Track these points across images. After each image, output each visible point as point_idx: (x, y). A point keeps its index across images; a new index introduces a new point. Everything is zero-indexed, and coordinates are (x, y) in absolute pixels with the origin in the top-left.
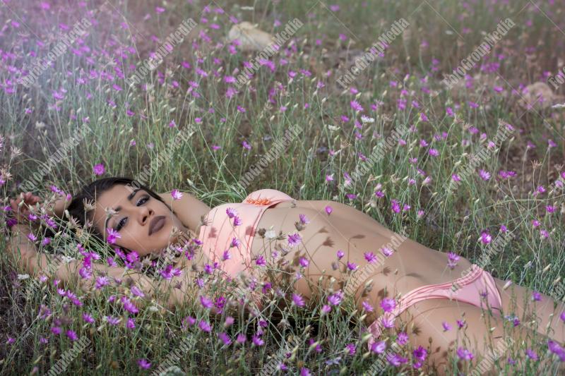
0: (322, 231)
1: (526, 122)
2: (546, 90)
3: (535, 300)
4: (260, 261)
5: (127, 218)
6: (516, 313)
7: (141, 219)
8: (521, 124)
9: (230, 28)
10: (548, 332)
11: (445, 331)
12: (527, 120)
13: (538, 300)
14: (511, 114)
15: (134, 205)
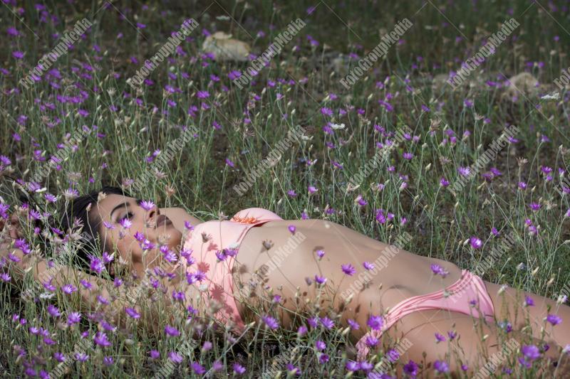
1: (511, 115)
2: (531, 79)
3: (528, 305)
6: (509, 319)
8: (507, 118)
9: (204, 39)
10: (544, 336)
11: (438, 343)
12: (513, 112)
13: (531, 304)
14: (496, 107)
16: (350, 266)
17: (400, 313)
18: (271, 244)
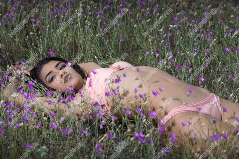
0: (137, 79)
4: (108, 94)
5: (55, 76)
7: (61, 76)
15: (58, 70)
16: (156, 91)
17: (175, 112)
18: (120, 77)
